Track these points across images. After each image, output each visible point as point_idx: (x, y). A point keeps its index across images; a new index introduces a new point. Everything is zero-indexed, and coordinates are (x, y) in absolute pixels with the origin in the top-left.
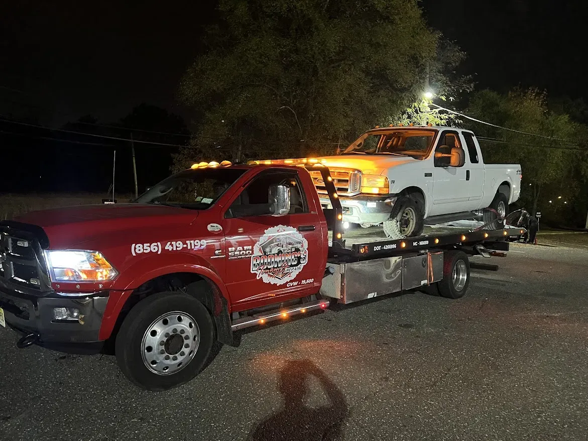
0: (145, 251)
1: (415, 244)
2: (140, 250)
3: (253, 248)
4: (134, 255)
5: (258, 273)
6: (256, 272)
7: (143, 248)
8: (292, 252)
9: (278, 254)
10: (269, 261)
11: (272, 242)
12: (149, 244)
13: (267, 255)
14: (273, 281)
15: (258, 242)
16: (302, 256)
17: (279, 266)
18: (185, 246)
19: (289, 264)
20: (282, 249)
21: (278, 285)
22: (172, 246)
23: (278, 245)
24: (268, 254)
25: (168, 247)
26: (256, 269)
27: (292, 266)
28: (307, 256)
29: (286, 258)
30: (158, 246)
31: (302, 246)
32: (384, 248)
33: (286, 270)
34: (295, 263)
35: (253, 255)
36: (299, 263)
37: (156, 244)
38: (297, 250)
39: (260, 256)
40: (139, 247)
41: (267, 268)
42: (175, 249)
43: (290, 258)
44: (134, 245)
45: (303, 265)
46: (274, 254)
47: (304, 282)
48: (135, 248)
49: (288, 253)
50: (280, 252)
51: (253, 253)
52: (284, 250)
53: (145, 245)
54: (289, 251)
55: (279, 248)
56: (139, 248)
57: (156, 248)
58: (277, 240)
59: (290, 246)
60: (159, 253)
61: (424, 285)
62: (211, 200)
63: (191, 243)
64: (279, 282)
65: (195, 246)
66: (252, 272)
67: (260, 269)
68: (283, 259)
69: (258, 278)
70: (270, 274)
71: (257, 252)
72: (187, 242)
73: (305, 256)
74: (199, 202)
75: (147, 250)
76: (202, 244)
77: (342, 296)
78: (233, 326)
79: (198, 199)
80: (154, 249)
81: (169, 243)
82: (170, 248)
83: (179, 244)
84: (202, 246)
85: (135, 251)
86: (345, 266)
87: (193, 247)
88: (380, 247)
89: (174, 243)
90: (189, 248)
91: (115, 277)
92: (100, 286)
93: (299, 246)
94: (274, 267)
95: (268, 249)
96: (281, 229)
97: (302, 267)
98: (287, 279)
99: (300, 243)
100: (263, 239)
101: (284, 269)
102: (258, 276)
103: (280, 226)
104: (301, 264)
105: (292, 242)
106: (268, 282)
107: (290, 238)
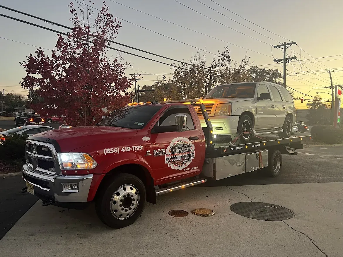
0: (111, 152)
1: (253, 146)
2: (108, 152)
3: (166, 150)
4: (105, 154)
5: (169, 164)
6: (168, 163)
7: (110, 151)
8: (186, 152)
9: (179, 153)
10: (174, 157)
11: (175, 146)
12: (113, 149)
13: (174, 154)
14: (177, 168)
15: (168, 147)
16: (192, 154)
17: (180, 159)
18: (132, 149)
19: (185, 158)
20: (181, 150)
21: (179, 170)
22: (125, 149)
23: (179, 148)
25: (123, 150)
26: (168, 161)
27: (186, 159)
28: (194, 154)
29: (183, 155)
31: (192, 148)
32: (236, 149)
33: (183, 162)
34: (188, 158)
35: (166, 154)
36: (190, 158)
37: (116, 148)
38: (189, 151)
39: (170, 154)
41: (173, 161)
42: (126, 151)
43: (185, 155)
44: (105, 149)
45: (192, 159)
46: (177, 153)
47: (192, 168)
48: (106, 151)
49: (184, 152)
50: (180, 152)
51: (166, 153)
53: (111, 149)
55: (180, 149)
56: (108, 151)
57: (117, 150)
59: (185, 148)
60: (118, 153)
61: (258, 169)
62: (143, 124)
63: (134, 148)
64: (180, 169)
65: (136, 149)
66: (166, 163)
67: (170, 161)
68: (182, 156)
69: (169, 167)
70: (175, 164)
71: (168, 152)
72: (132, 147)
74: (137, 125)
75: (112, 151)
76: (140, 148)
77: (213, 176)
78: (156, 193)
79: (136, 123)
80: (116, 151)
81: (123, 148)
82: (124, 151)
83: (128, 148)
84: (140, 149)
85: (106, 152)
86: (215, 159)
87: (135, 150)
88: (234, 148)
89: (126, 148)
90: (133, 150)
91: (96, 167)
92: (88, 172)
93: (190, 148)
94: (177, 160)
95: (174, 150)
96: (180, 139)
97: (192, 160)
98: (184, 167)
99: (190, 146)
100: (171, 145)
101: (182, 161)
102: (169, 165)
103: (180, 137)
104: (191, 158)
105: (186, 146)
106: (174, 169)
107: (185, 144)
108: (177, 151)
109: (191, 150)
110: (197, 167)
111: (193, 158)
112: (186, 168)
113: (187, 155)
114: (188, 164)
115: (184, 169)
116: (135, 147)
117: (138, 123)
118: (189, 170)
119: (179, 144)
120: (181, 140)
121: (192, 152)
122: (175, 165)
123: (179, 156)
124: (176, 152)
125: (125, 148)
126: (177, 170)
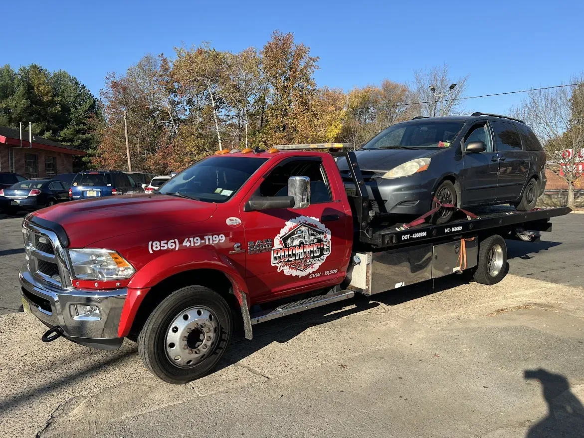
0: (162, 248)
1: (447, 230)
2: (157, 248)
3: (273, 241)
5: (279, 266)
6: (276, 265)
7: (160, 245)
8: (314, 244)
9: (299, 246)
10: (290, 253)
13: (288, 248)
14: (295, 273)
15: (278, 235)
16: (325, 247)
18: (203, 241)
19: (312, 255)
20: (304, 241)
21: (300, 277)
22: (190, 242)
24: (289, 246)
25: (186, 244)
26: (277, 262)
27: (314, 257)
28: (330, 247)
29: (309, 250)
30: (175, 243)
31: (325, 237)
32: (414, 236)
33: (308, 261)
34: (318, 254)
35: (273, 248)
36: (322, 254)
37: (173, 241)
38: (320, 241)
39: (281, 249)
40: (156, 244)
41: (288, 261)
42: (192, 245)
43: (312, 249)
44: (150, 243)
45: (326, 256)
46: (295, 246)
47: (327, 273)
48: (152, 246)
49: (310, 244)
50: (301, 244)
51: (273, 246)
52: (306, 241)
53: (162, 242)
54: (312, 242)
55: (300, 239)
56: (156, 246)
58: (299, 232)
59: (313, 237)
60: (177, 249)
61: (456, 272)
62: (231, 192)
63: (209, 239)
64: (301, 274)
65: (213, 241)
66: (273, 265)
67: (281, 262)
68: (305, 250)
69: (279, 271)
70: (292, 266)
71: (278, 245)
72: (205, 237)
74: (219, 194)
75: (164, 247)
76: (221, 239)
79: (218, 191)
80: (172, 246)
81: (186, 240)
82: (188, 244)
83: (197, 240)
84: (221, 242)
85: (152, 248)
86: (370, 256)
87: (211, 243)
88: (409, 235)
89: (192, 239)
90: (207, 243)
91: (133, 276)
92: (118, 284)
93: (322, 236)
95: (289, 242)
96: (303, 219)
97: (325, 258)
98: (309, 270)
99: (322, 233)
101: (306, 261)
102: (279, 268)
103: (301, 217)
104: (324, 254)
105: (315, 233)
106: (289, 275)
107: (311, 229)
108: (296, 242)
109: (323, 239)
110: (335, 271)
111: (327, 254)
112: (314, 273)
113: (315, 249)
114: (317, 266)
115: (310, 274)
116: (210, 237)
117: (221, 191)
118: (321, 276)
119: (300, 230)
120: (304, 222)
122: (292, 268)
123: (300, 251)
125: (190, 239)
126: (297, 277)
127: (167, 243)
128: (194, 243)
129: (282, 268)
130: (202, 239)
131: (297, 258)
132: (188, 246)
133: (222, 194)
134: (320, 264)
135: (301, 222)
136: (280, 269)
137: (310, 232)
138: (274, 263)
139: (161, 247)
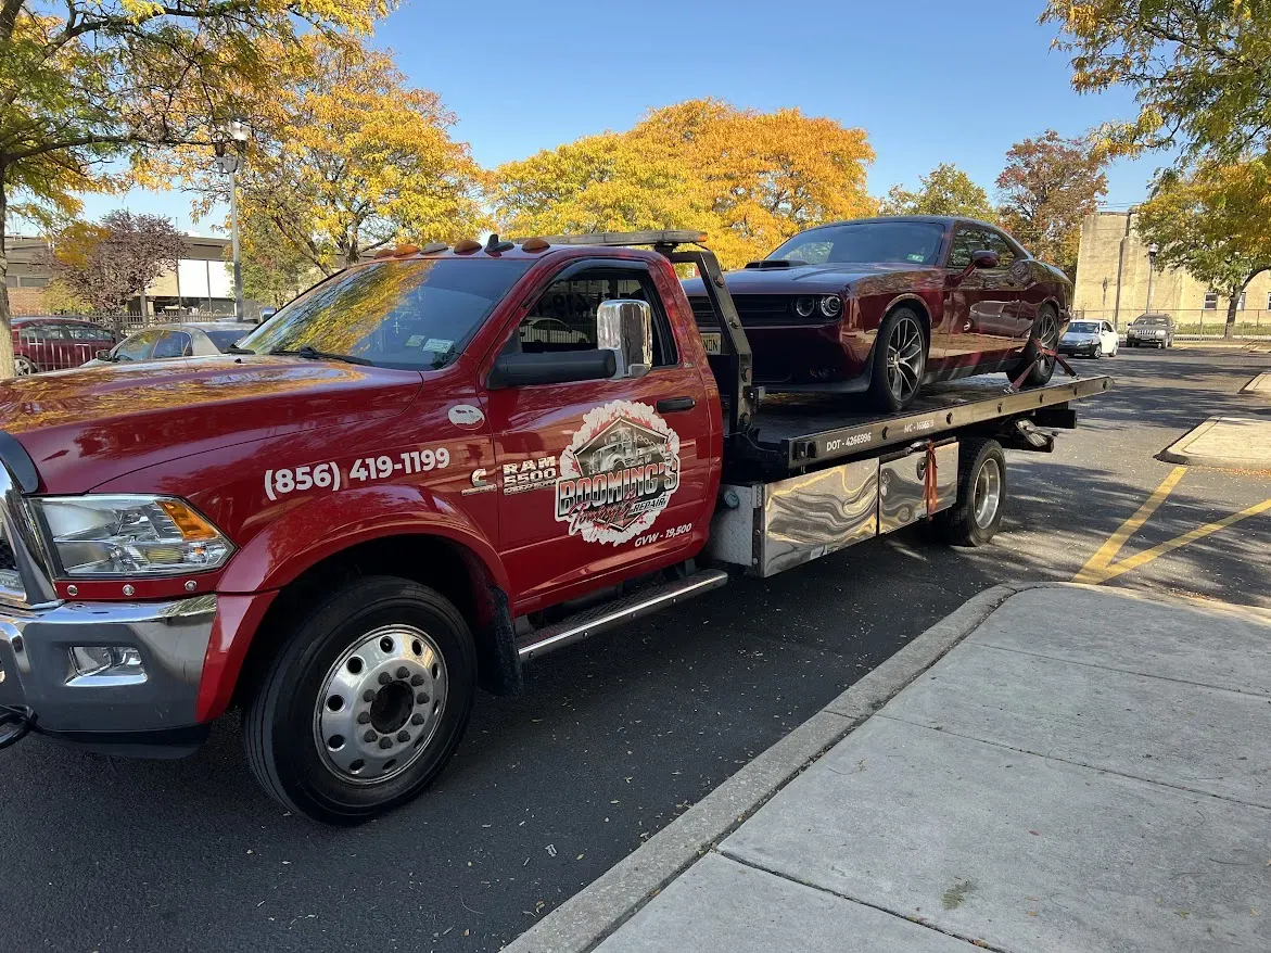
0: (300, 487)
1: (907, 428)
2: (285, 485)
3: (558, 462)
4: (272, 497)
5: (572, 521)
6: (566, 518)
7: (294, 478)
8: (645, 465)
9: (615, 472)
10: (596, 489)
11: (599, 444)
12: (307, 469)
13: (592, 477)
14: (606, 536)
15: (568, 447)
16: (668, 473)
17: (619, 499)
18: (398, 466)
19: (641, 494)
20: (622, 457)
21: (615, 545)
22: (367, 467)
23: (614, 449)
24: (594, 472)
25: (357, 473)
26: (567, 511)
27: (646, 497)
28: (678, 472)
29: (634, 481)
30: (330, 471)
31: (668, 449)
32: (848, 443)
33: (633, 508)
34: (653, 490)
35: (560, 479)
36: (661, 489)
37: (326, 467)
38: (657, 458)
39: (575, 480)
40: (284, 476)
41: (592, 508)
42: (374, 476)
43: (641, 479)
44: (269, 473)
45: (669, 493)
46: (606, 473)
47: (671, 532)
48: (274, 481)
49: (637, 467)
50: (619, 466)
51: (559, 474)
52: (628, 461)
53: (299, 471)
54: (640, 462)
55: (616, 456)
56: (285, 480)
57: (327, 476)
58: (613, 439)
59: (642, 451)
61: (920, 518)
63: (412, 460)
64: (619, 538)
65: (422, 464)
66: (558, 519)
67: (576, 511)
68: (627, 482)
69: (571, 533)
70: (599, 520)
71: (568, 472)
72: (403, 456)
73: (675, 471)
74: (418, 349)
75: (304, 482)
76: (440, 458)
77: (756, 561)
78: (521, 652)
79: (414, 340)
80: (323, 480)
81: (358, 462)
82: (363, 475)
83: (384, 463)
84: (440, 466)
85: (274, 489)
86: (763, 489)
87: (418, 469)
88: (839, 441)
89: (371, 461)
90: (408, 471)
91: (229, 560)
92: (190, 585)
93: (660, 448)
94: (606, 505)
95: (591, 462)
96: (619, 409)
97: (667, 499)
98: (635, 529)
99: (662, 441)
100: (581, 438)
101: (628, 506)
102: (571, 526)
103: (617, 403)
104: (665, 490)
105: (646, 440)
106: (594, 540)
107: (639, 432)
108: (608, 463)
109: (664, 455)
110: (687, 528)
111: (672, 488)
112: (644, 533)
113: (648, 477)
114: (650, 518)
115: (636, 537)
116: (415, 455)
117: (423, 343)
118: (658, 540)
119: (613, 435)
120: (623, 414)
121: (669, 464)
122: (597, 524)
123: (615, 484)
124: (602, 470)
125: (368, 461)
126: (609, 544)
127: (311, 474)
128: (378, 471)
129: (578, 526)
130: (396, 459)
131: (611, 501)
132: (363, 478)
133: (425, 348)
134: (658, 513)
135: (617, 415)
136: (573, 528)
137: (636, 438)
138: (561, 514)
139: (296, 483)
